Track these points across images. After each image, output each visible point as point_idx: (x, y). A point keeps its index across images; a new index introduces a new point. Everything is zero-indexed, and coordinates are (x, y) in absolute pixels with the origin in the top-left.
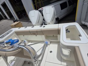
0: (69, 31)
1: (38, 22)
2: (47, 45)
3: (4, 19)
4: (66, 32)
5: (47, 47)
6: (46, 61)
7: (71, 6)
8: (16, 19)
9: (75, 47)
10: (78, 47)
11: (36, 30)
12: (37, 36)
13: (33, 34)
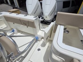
0: (68, 32)
1: (35, 12)
2: (37, 41)
3: (5, 4)
4: (64, 32)
5: (36, 43)
6: (29, 60)
7: (74, 7)
8: (16, 7)
9: (74, 59)
10: (79, 61)
11: (28, 20)
12: (29, 27)
13: (24, 24)
